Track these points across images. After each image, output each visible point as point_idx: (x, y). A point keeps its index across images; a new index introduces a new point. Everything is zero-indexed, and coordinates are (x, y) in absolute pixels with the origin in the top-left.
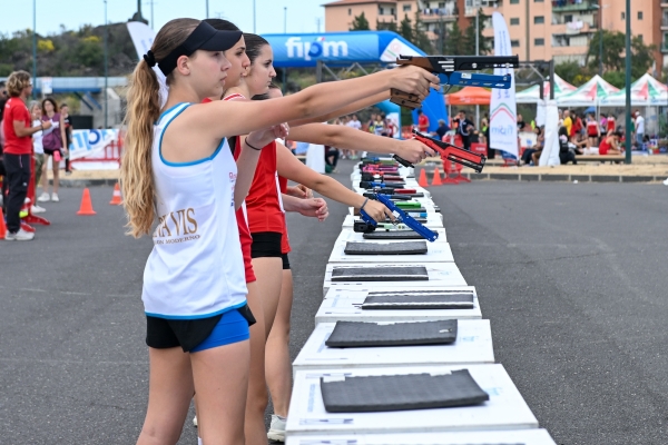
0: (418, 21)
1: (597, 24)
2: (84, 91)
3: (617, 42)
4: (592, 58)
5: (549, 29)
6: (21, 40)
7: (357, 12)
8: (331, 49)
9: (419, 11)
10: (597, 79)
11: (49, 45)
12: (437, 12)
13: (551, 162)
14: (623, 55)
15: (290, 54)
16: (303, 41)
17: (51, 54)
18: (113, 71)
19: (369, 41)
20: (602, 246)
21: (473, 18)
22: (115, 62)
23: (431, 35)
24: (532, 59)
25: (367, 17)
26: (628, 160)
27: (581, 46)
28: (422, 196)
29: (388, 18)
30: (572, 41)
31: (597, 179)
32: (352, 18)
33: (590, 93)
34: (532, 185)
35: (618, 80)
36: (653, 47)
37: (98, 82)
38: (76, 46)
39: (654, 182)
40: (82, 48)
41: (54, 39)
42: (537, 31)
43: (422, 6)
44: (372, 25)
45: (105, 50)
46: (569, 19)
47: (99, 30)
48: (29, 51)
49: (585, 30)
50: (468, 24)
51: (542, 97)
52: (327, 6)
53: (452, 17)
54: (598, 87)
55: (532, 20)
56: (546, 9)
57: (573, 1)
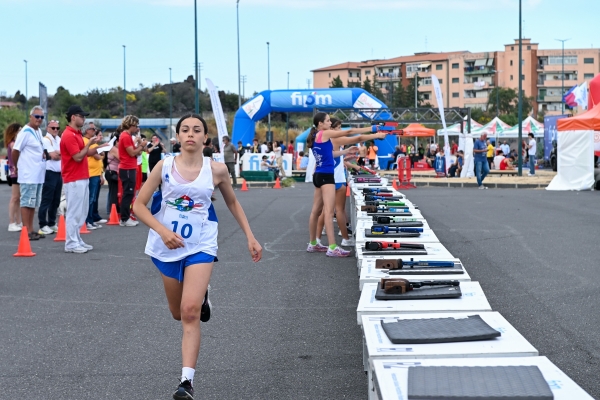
0: (375, 81)
1: (494, 83)
2: (156, 127)
3: (508, 94)
4: (490, 106)
5: (462, 86)
6: (115, 94)
7: (335, 75)
8: (320, 100)
9: (376, 74)
10: (496, 119)
11: (133, 97)
12: (388, 75)
13: (469, 175)
14: (513, 103)
15: (294, 103)
16: (302, 95)
17: (134, 103)
18: (174, 114)
19: (345, 95)
20: (513, 231)
21: (412, 80)
22: (176, 109)
23: (384, 90)
24: (451, 106)
25: (341, 78)
26: (520, 174)
27: (483, 97)
28: (401, 198)
29: (355, 79)
30: (478, 94)
31: (501, 186)
32: (331, 79)
33: (491, 129)
34: (457, 191)
35: (508, 120)
36: (532, 98)
37: (166, 122)
38: (150, 98)
39: (539, 188)
40: (154, 99)
41: (136, 93)
42: (454, 88)
43: (378, 71)
44: (345, 84)
45: (169, 101)
46: (475, 80)
47: (165, 88)
48: (119, 101)
49: (486, 87)
50: (408, 83)
51: (462, 132)
52: (315, 71)
53: (398, 78)
54: (498, 125)
55: (451, 80)
56: (460, 73)
57: (478, 68)
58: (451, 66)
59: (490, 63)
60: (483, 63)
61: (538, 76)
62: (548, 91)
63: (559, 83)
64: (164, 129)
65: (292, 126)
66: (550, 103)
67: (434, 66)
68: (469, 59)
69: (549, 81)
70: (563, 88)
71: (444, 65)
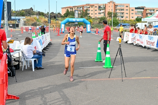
1: (105, 11)
5: (98, 11)
7: (67, 9)
9: (77, 9)
12: (79, 9)
17: (15, 13)
21: (86, 10)
22: (27, 15)
27: (103, 14)
30: (101, 14)
40: (21, 13)
42: (96, 12)
45: (25, 13)
46: (101, 10)
47: (24, 10)
49: (103, 12)
52: (62, 8)
53: (82, 10)
55: (95, 10)
56: (97, 9)
57: (101, 8)
58: (95, 7)
59: (104, 6)
60: (103, 6)
61: (116, 10)
62: (117, 14)
63: (120, 12)
64: (19, 20)
65: (57, 20)
66: (118, 16)
67: (91, 7)
68: (99, 5)
69: (118, 11)
70: (121, 13)
71: (93, 7)
